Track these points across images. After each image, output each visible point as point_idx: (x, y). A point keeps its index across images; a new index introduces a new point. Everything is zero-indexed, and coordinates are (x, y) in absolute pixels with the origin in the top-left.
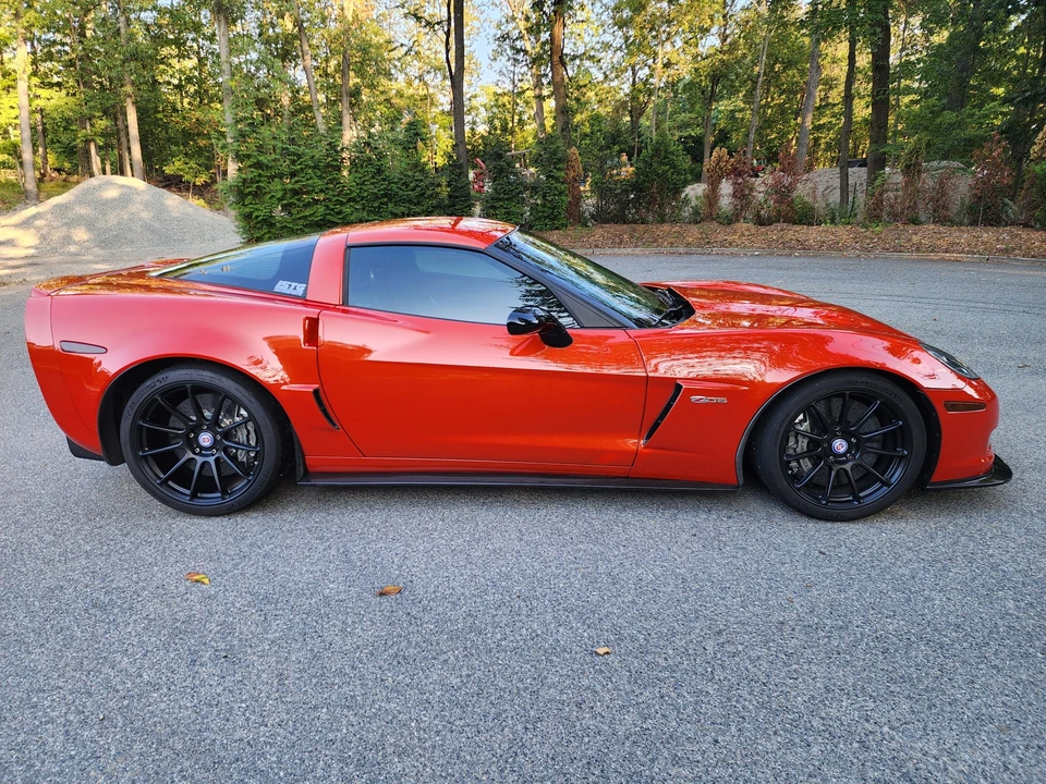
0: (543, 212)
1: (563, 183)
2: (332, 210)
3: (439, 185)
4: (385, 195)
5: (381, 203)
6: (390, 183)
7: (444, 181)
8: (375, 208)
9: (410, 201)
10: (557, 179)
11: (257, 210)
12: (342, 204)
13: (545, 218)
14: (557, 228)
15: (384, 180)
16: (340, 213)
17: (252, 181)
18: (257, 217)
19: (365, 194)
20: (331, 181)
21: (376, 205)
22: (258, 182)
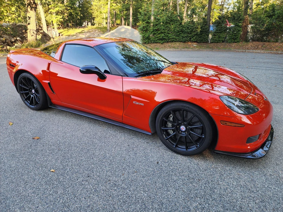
0: (232, 37)
1: (241, 27)
2: (166, 35)
3: (198, 28)
4: (181, 31)
5: (180, 33)
6: (183, 28)
7: (199, 27)
8: (178, 35)
9: (188, 33)
10: (239, 26)
11: (146, 35)
12: (169, 34)
13: (232, 39)
14: (235, 42)
15: (182, 26)
16: (168, 36)
17: (146, 27)
18: (145, 37)
19: (176, 31)
20: (167, 27)
21: (178, 34)
22: (147, 27)
